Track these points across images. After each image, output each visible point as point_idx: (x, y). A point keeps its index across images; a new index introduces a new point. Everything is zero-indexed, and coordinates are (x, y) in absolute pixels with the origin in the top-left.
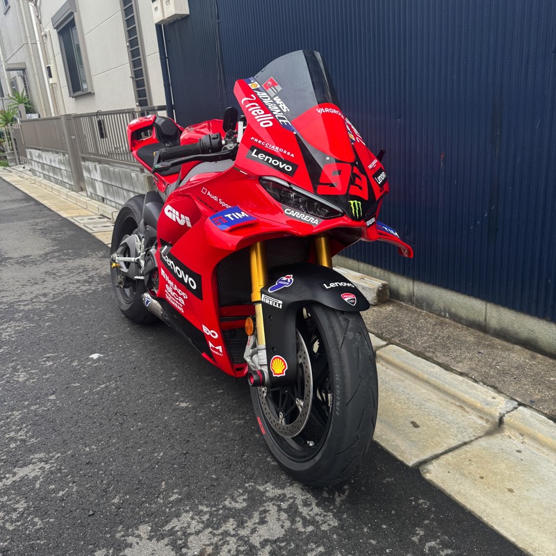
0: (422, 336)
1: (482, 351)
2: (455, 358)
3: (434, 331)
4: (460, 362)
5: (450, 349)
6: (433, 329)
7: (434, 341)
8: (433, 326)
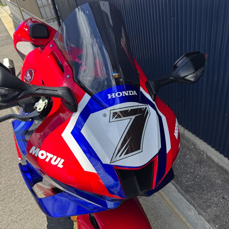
0: (187, 174)
1: (226, 197)
2: (206, 202)
3: (195, 169)
4: (210, 206)
5: (203, 191)
6: (195, 166)
7: (194, 180)
8: (195, 163)
